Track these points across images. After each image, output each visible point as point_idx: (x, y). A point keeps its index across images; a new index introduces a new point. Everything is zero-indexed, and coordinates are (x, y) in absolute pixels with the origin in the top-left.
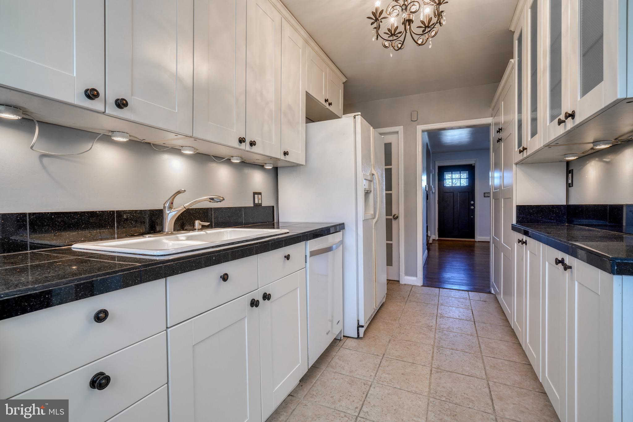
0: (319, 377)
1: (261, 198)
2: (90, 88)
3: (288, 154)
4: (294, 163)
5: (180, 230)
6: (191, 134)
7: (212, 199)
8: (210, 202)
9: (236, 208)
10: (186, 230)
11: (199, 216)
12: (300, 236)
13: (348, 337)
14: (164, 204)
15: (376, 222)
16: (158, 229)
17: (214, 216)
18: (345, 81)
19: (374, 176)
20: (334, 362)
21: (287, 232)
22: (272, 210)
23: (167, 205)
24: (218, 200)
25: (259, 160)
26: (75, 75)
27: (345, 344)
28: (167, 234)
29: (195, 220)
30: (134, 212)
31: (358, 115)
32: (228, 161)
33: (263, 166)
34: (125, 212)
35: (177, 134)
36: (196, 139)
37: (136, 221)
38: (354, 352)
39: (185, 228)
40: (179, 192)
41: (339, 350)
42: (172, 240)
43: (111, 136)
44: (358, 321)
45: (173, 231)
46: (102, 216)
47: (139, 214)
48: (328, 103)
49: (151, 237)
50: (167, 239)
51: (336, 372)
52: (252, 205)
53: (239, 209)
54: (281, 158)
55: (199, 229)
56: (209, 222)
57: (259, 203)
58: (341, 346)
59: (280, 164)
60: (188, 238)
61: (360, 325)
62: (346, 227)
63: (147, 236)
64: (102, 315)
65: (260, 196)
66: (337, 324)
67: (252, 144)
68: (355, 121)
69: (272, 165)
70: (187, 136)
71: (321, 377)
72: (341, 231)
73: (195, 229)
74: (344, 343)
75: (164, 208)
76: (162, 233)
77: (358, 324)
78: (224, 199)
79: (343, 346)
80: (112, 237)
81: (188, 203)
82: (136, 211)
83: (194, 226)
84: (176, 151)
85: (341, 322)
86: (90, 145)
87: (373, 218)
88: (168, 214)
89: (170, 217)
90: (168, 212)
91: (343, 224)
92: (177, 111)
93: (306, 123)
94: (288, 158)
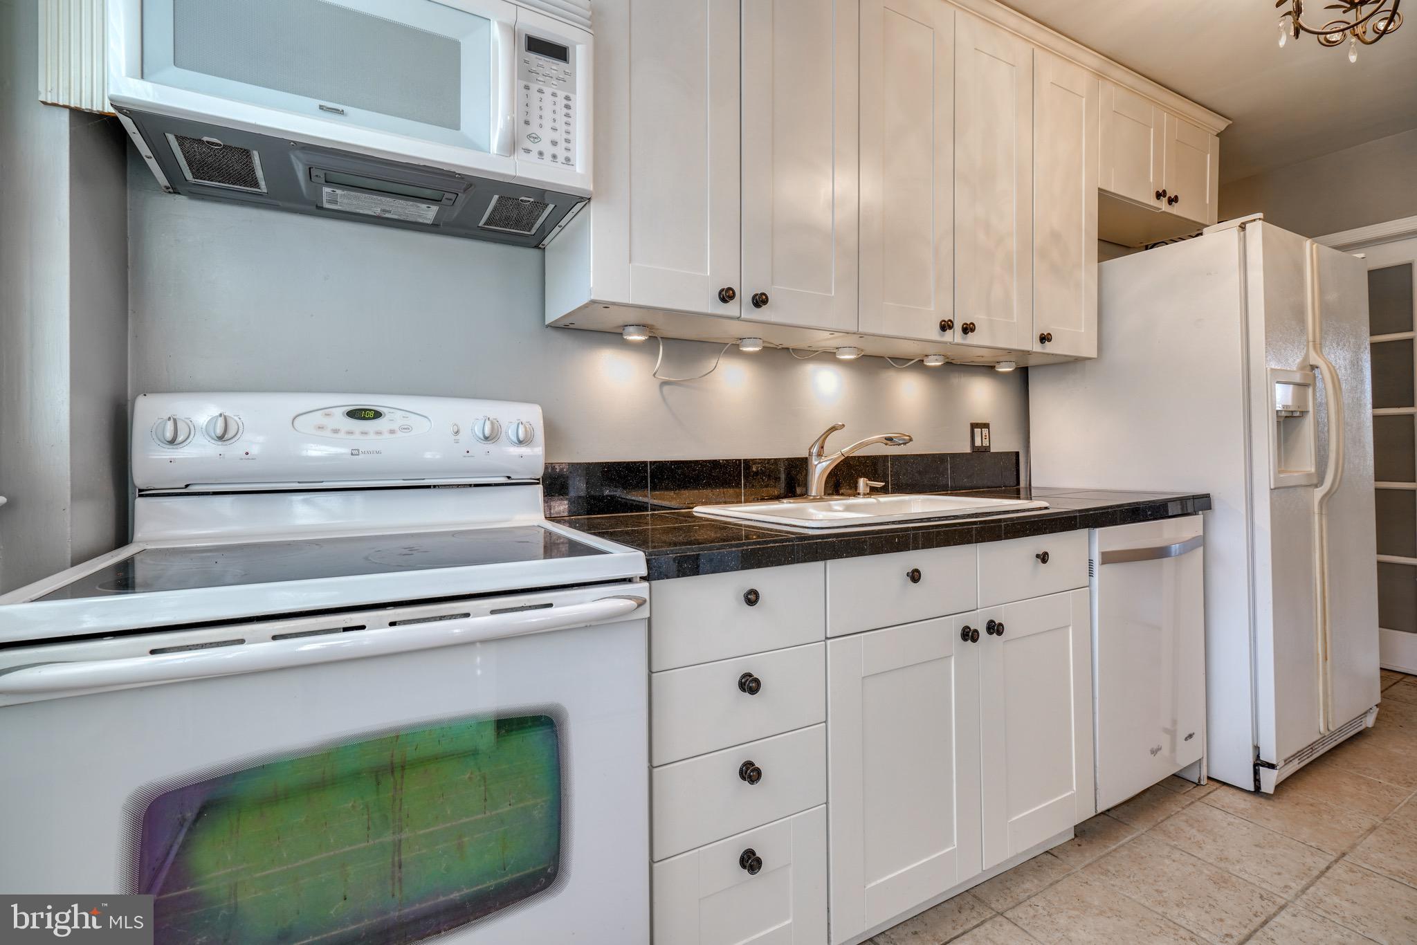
0: (1126, 843)
1: (987, 435)
2: (726, 288)
3: (1050, 340)
4: (1066, 356)
5: (832, 494)
6: (855, 329)
7: (890, 439)
8: (886, 444)
9: (934, 457)
10: (842, 494)
11: (865, 470)
12: (1075, 517)
13: (1224, 784)
14: (810, 449)
15: (1328, 496)
16: (799, 491)
17: (891, 471)
18: (1223, 129)
19: (1316, 371)
20: (1172, 825)
21: (1045, 506)
22: (1014, 461)
23: (815, 450)
24: (901, 442)
25: (982, 357)
26: (709, 274)
27: (1212, 796)
28: (815, 500)
29: (857, 478)
30: (766, 462)
31: (1254, 220)
32: (918, 365)
33: (993, 367)
34: (754, 461)
35: (833, 332)
36: (862, 336)
37: (769, 476)
38: (1237, 821)
39: (841, 491)
40: (833, 429)
41: (1190, 804)
42: (822, 511)
43: (738, 345)
44: (1257, 748)
45: (823, 494)
46: (726, 468)
47: (772, 464)
48: (1165, 200)
49: (790, 503)
50: (815, 508)
51: (1175, 847)
52: (968, 450)
53: (941, 458)
54: (1034, 350)
55: (864, 494)
56: (882, 482)
57: (984, 445)
58: (1198, 797)
59: (1032, 362)
60: (848, 508)
61: (1261, 759)
62: (1216, 504)
63: (785, 501)
64: (752, 597)
65: (985, 431)
66: (1186, 739)
67: (968, 329)
68: (1245, 236)
69: (1014, 364)
70: (848, 333)
71: (1133, 845)
72: (1200, 512)
73: (859, 494)
74: (1209, 793)
75: (809, 455)
76: (806, 498)
77: (1258, 756)
78: (911, 440)
79: (1206, 800)
80: (739, 500)
81: (847, 447)
82: (769, 460)
83: (856, 487)
84: (828, 356)
85: (1199, 739)
86: (713, 362)
87: (1316, 486)
88: (816, 465)
89: (819, 470)
90: (816, 463)
91: (1207, 496)
92: (833, 294)
93: (1099, 261)
94: (1049, 348)
